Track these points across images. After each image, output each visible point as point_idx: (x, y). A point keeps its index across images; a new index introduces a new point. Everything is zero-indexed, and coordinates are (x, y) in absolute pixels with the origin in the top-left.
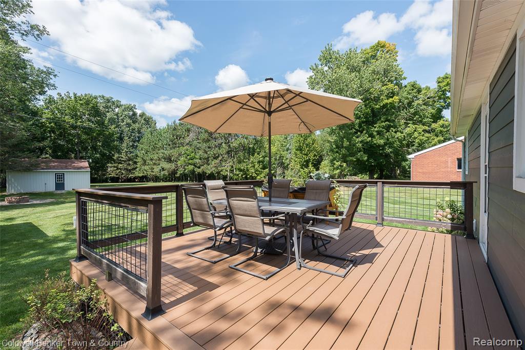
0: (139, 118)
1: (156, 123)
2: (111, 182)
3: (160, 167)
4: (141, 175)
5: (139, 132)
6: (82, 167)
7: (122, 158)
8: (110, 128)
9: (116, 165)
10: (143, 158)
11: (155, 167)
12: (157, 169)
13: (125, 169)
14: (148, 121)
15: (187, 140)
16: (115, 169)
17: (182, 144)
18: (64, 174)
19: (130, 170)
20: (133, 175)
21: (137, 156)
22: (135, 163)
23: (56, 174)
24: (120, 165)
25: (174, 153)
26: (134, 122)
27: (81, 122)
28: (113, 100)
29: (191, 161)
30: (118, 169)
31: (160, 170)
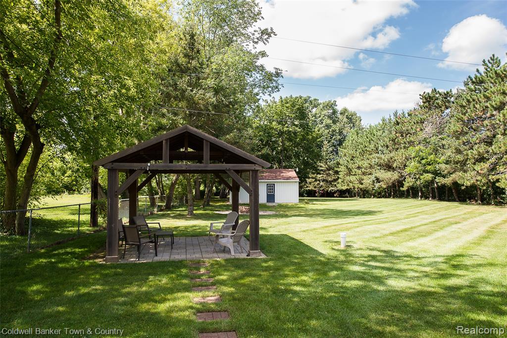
0: (340, 116)
1: (361, 120)
2: (307, 197)
3: (373, 178)
4: (344, 188)
5: (341, 133)
6: (290, 177)
7: (321, 167)
8: (314, 131)
9: (314, 176)
10: (347, 167)
11: (365, 177)
12: (368, 181)
13: (323, 181)
14: (351, 119)
15: (422, 136)
16: (314, 180)
17: (411, 143)
18: (274, 184)
19: (331, 182)
20: (335, 189)
21: (338, 164)
22: (337, 172)
23: (267, 184)
24: (319, 176)
25: (398, 157)
26: (334, 122)
27: (287, 127)
28: (311, 99)
29: (428, 168)
30: (316, 180)
31: (374, 181)
